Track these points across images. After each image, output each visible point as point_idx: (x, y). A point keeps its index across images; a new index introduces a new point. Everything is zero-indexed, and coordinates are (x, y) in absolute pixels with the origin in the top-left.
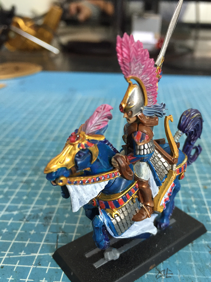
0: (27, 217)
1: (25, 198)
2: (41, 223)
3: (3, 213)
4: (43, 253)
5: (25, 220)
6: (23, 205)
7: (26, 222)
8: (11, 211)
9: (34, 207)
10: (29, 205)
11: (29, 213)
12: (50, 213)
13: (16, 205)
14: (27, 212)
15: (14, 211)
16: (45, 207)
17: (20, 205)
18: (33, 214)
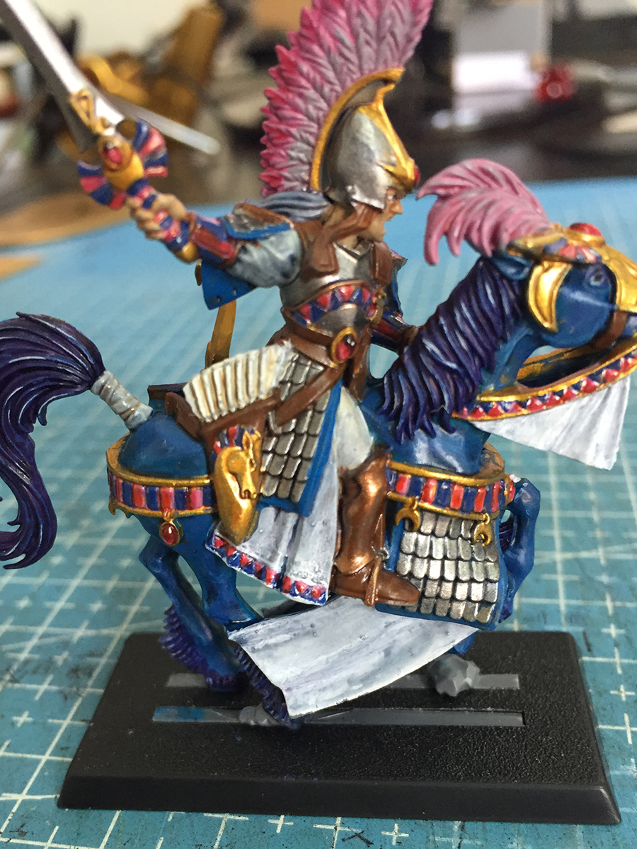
0: (15, 667)
1: (23, 603)
2: (54, 688)
4: (41, 794)
5: (8, 677)
6: (13, 628)
7: (10, 685)
9: (44, 636)
10: (31, 629)
11: (23, 656)
12: (92, 655)
14: (20, 650)
16: (80, 632)
17: (3, 629)
18: (36, 657)
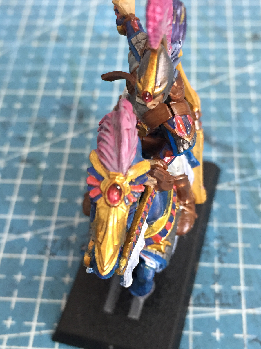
0: (50, 245)
1: (36, 199)
3: (6, 237)
5: (48, 252)
6: (37, 218)
7: (52, 258)
8: (19, 232)
9: (58, 223)
10: (48, 218)
11: (51, 237)
13: (25, 217)
14: (47, 233)
15: (25, 232)
16: (77, 220)
17: (32, 218)
18: (58, 237)
